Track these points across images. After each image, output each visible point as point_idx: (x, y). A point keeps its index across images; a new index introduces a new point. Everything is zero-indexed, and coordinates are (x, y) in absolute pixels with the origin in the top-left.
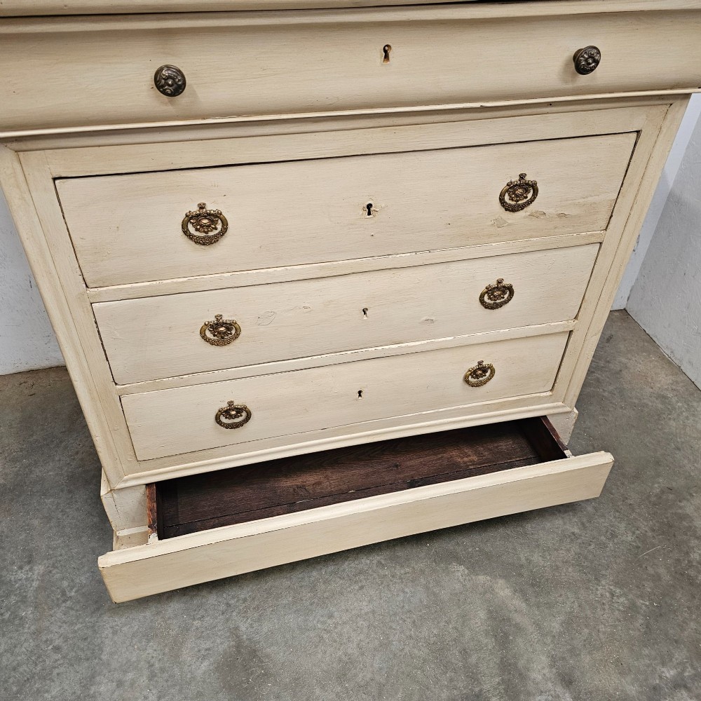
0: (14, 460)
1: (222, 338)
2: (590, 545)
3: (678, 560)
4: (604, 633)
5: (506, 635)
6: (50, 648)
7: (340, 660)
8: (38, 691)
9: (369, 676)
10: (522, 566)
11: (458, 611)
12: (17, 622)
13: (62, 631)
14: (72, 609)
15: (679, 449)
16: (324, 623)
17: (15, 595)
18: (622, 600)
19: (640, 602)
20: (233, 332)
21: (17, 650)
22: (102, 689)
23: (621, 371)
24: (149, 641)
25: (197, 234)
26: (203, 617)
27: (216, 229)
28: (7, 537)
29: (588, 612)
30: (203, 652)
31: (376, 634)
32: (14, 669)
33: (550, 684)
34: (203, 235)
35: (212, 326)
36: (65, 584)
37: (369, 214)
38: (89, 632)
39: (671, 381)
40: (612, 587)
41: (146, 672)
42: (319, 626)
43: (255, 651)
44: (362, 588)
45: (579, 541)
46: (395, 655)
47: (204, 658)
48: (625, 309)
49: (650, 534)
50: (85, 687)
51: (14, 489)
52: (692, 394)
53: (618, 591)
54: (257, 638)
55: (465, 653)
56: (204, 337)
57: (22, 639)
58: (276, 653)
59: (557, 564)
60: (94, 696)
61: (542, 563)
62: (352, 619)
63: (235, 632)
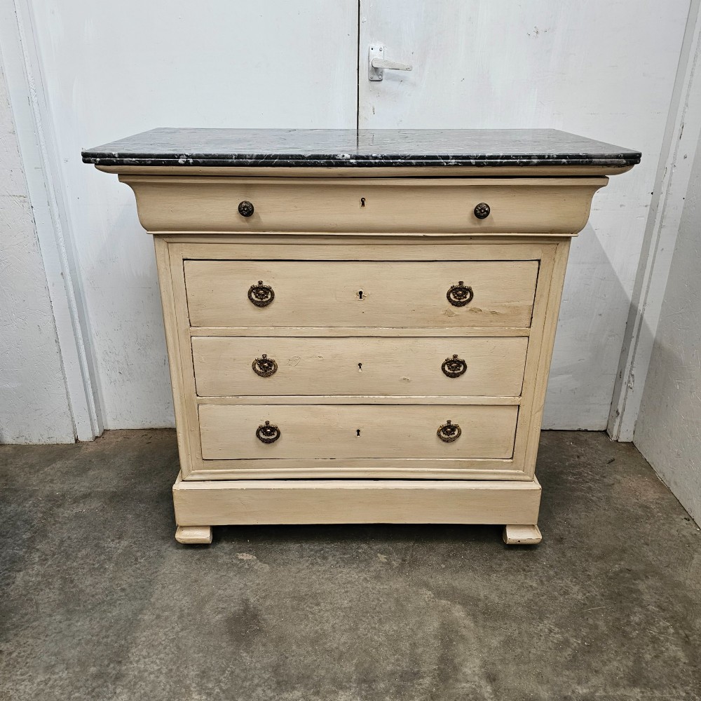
0: (126, 479)
1: (266, 371)
2: (543, 596)
3: (618, 619)
4: (534, 654)
5: (451, 641)
6: (119, 588)
7: (316, 632)
8: (105, 611)
9: (335, 645)
10: (479, 600)
11: (418, 619)
12: (102, 570)
13: (129, 580)
14: (139, 569)
15: (647, 545)
16: (311, 608)
17: (105, 555)
18: (557, 636)
19: (573, 640)
20: (273, 368)
21: (97, 586)
22: (146, 617)
23: (613, 484)
24: (185, 596)
25: (256, 299)
26: (226, 589)
27: (267, 297)
28: (109, 522)
29: (526, 639)
30: (219, 609)
31: (349, 621)
33: (476, 678)
34: (260, 300)
35: (259, 361)
36: (139, 554)
37: (361, 298)
38: (147, 584)
39: (657, 497)
40: (552, 627)
41: (178, 614)
42: (307, 609)
43: (256, 615)
44: (347, 592)
45: (535, 592)
46: (359, 637)
47: (220, 613)
48: (632, 442)
49: (598, 597)
50: (136, 614)
51: (121, 495)
52: (675, 509)
53: (557, 629)
54: (260, 608)
55: (414, 645)
56: (254, 369)
57: (103, 580)
58: (271, 620)
59: (510, 603)
60: (139, 621)
61: (497, 600)
62: (333, 609)
63: (246, 602)
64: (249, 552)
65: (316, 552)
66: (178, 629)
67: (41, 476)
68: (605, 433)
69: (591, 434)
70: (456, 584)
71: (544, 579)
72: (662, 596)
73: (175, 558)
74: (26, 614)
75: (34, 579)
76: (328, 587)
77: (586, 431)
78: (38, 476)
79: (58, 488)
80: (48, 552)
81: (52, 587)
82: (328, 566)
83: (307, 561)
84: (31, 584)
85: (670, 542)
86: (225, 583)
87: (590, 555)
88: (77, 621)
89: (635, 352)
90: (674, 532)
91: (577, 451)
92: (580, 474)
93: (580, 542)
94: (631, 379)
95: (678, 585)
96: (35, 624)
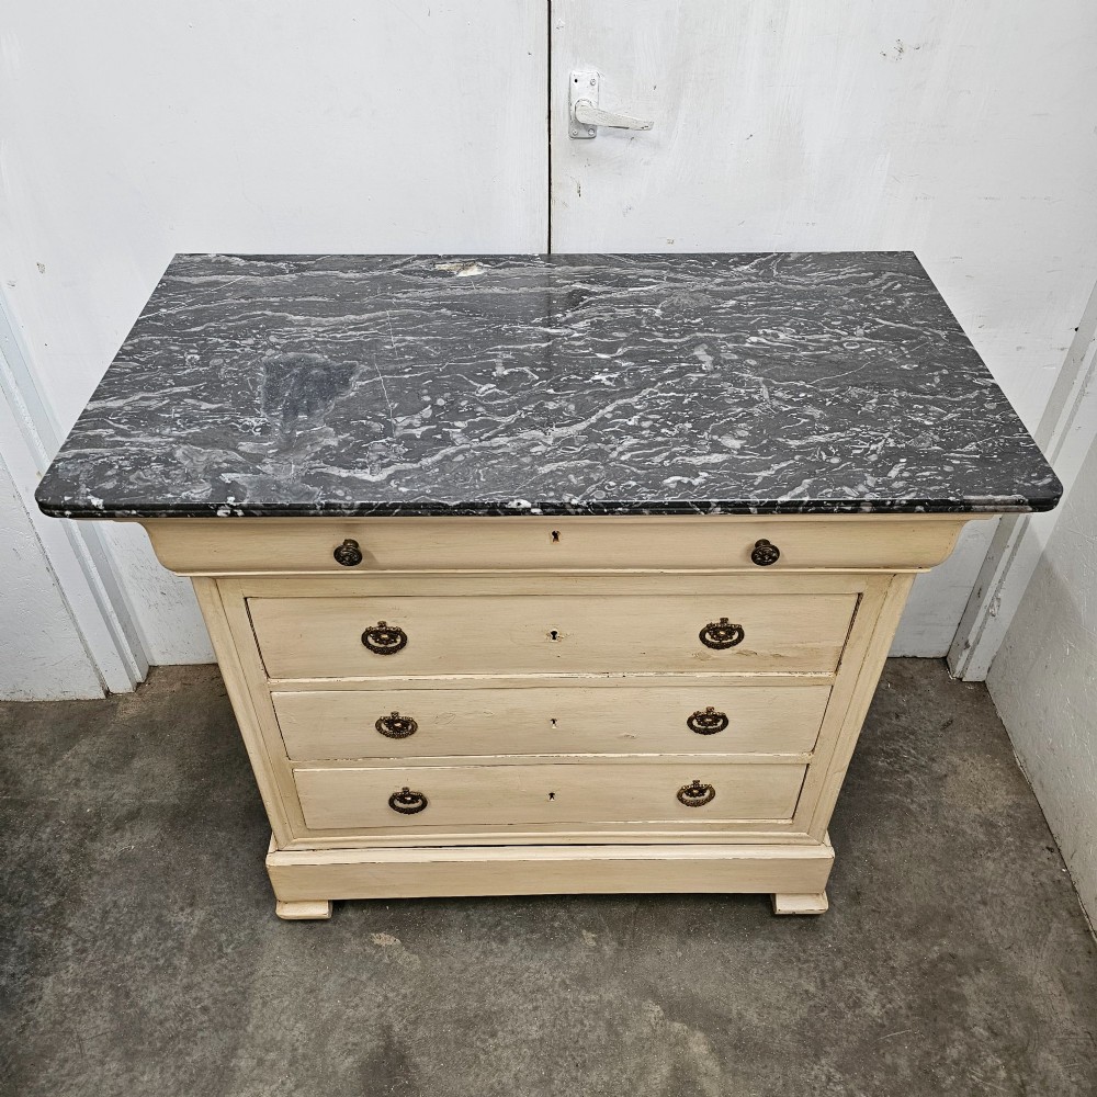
0: (193, 778)
1: (398, 732)
2: (823, 1011)
3: (928, 1054)
6: (199, 1006)
7: (492, 1088)
8: (180, 1052)
10: (730, 1021)
11: (638, 1060)
12: (170, 971)
13: (213, 990)
14: (226, 968)
15: (984, 903)
16: (484, 1041)
17: (173, 940)
18: (839, 1088)
20: (410, 727)
21: (166, 1003)
22: (242, 1063)
23: (946, 776)
24: (297, 1021)
26: (357, 1005)
27: (395, 642)
28: (174, 870)
30: (349, 1046)
31: (538, 1066)
32: (161, 1023)
34: (382, 646)
35: (387, 721)
36: (224, 937)
37: (554, 639)
38: (239, 998)
39: (1010, 803)
40: (831, 1070)
41: (289, 1055)
42: (478, 1043)
43: (403, 1057)
44: (536, 1008)
45: (812, 1003)
47: (350, 1053)
49: (903, 1011)
50: (226, 1058)
51: (188, 813)
52: (1033, 827)
53: (838, 1076)
54: (409, 1042)
56: (379, 729)
57: (173, 991)
58: (426, 1064)
59: (775, 1026)
60: (232, 1070)
61: (755, 1021)
62: (515, 1043)
63: (387, 1030)
64: (390, 930)
65: (490, 929)
66: (289, 1085)
67: (60, 772)
68: (944, 662)
69: (921, 663)
70: (696, 989)
71: (827, 977)
72: (996, 1008)
73: (278, 944)
74: (66, 1061)
75: (70, 990)
76: (508, 999)
77: (915, 657)
78: (54, 771)
79: (87, 796)
80: (87, 936)
81: (99, 1007)
82: (508, 956)
83: (477, 947)
84: (66, 1000)
85: (1018, 899)
86: (356, 993)
87: (897, 926)
88: (143, 1074)
89: (1007, 568)
90: (1026, 876)
91: (897, 705)
92: (897, 753)
93: (887, 900)
94: (996, 603)
95: (1022, 985)
96: (81, 1079)
